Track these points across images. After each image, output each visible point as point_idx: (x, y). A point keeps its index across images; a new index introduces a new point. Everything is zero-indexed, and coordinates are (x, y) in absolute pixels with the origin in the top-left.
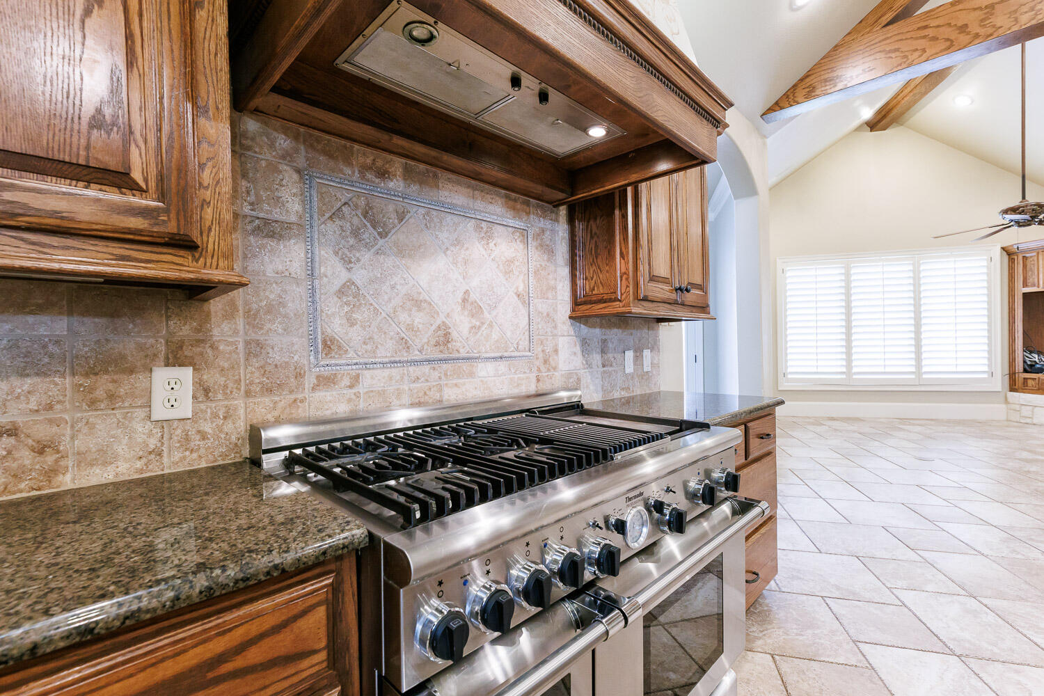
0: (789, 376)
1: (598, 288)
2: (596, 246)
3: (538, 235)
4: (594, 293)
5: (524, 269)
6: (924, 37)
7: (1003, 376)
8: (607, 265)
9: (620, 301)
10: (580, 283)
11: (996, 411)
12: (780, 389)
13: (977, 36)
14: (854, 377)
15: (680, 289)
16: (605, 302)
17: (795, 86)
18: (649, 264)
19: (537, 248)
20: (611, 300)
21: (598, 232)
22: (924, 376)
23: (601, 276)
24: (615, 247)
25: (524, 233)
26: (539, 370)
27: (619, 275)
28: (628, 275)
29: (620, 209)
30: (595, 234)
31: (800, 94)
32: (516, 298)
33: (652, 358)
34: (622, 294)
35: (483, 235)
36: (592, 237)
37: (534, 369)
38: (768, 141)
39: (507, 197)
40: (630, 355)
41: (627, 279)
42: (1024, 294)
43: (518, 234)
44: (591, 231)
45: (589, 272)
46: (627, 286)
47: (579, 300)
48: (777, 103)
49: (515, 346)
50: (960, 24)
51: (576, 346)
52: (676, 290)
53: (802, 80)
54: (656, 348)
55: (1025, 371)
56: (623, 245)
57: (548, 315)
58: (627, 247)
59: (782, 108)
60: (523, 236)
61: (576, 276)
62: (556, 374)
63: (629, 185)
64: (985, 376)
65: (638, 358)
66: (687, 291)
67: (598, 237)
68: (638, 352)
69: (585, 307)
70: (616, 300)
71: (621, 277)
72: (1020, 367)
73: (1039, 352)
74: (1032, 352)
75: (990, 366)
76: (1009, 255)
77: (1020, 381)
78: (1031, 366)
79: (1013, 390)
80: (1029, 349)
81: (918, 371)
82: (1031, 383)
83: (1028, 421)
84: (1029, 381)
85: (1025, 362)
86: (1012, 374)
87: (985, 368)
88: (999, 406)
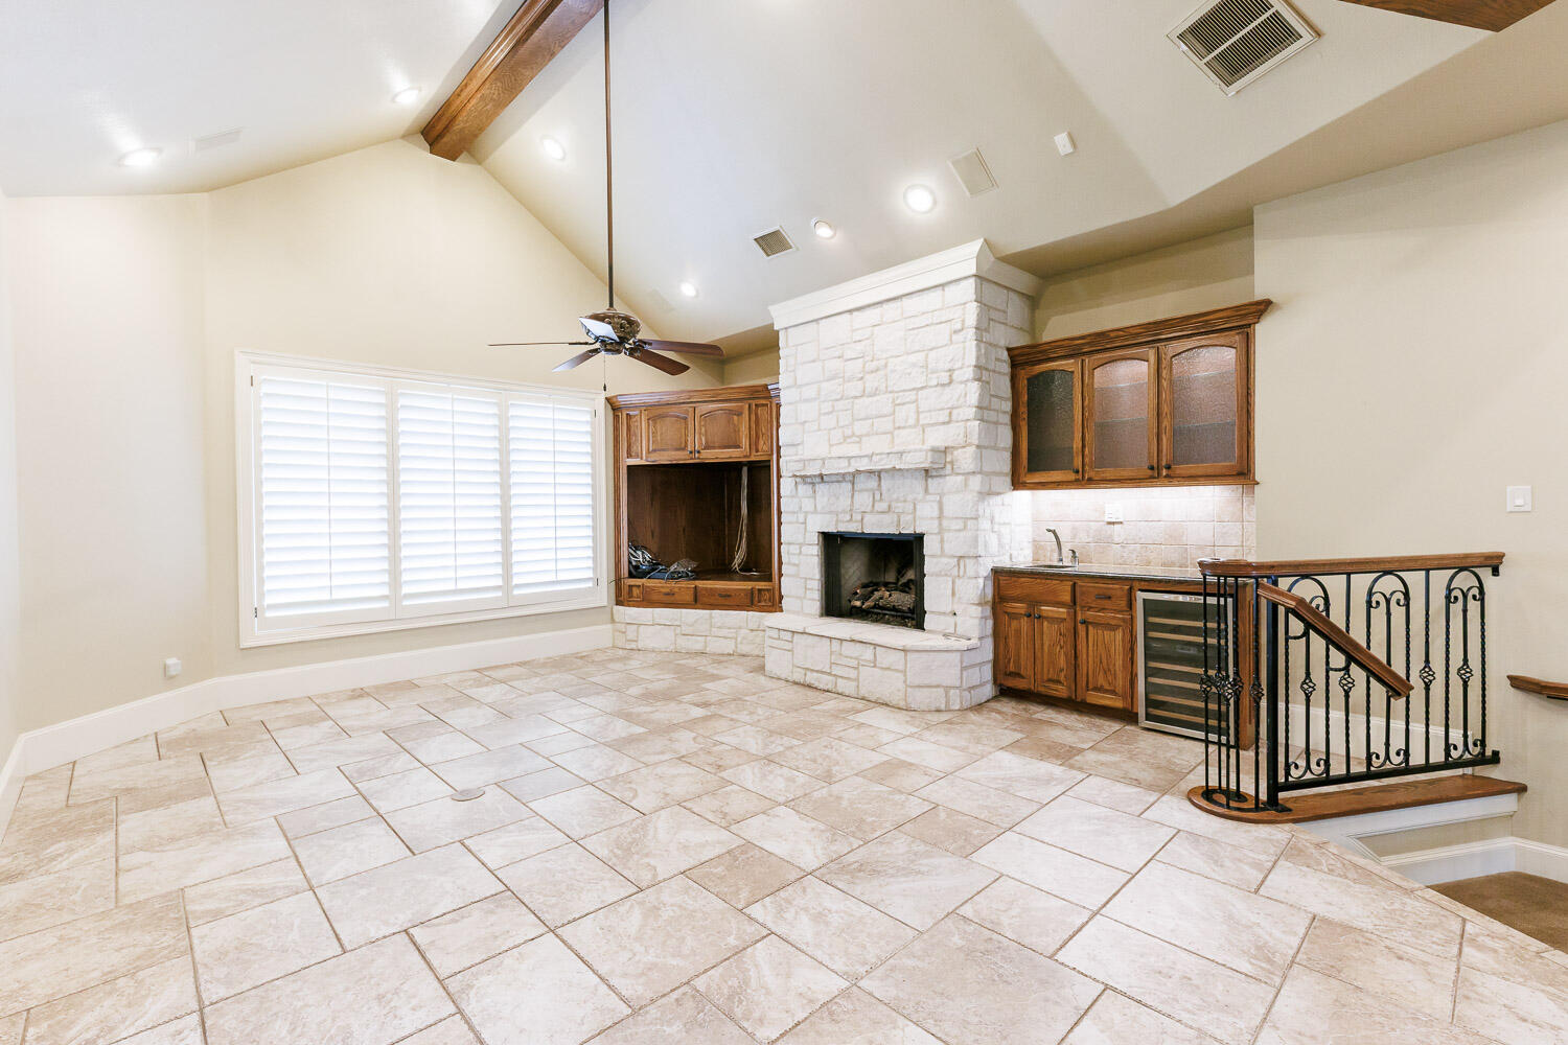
0: (269, 614)
7: (610, 581)
12: (245, 644)
14: (407, 603)
22: (516, 591)
42: (630, 468)
55: (631, 575)
64: (590, 584)
72: (625, 571)
73: (646, 548)
74: (637, 549)
75: (595, 569)
76: (614, 410)
77: (625, 591)
78: (637, 567)
79: (619, 603)
80: (635, 545)
81: (507, 585)
82: (636, 591)
83: (633, 646)
84: (634, 589)
85: (630, 562)
86: (618, 580)
87: (590, 574)
88: (604, 627)
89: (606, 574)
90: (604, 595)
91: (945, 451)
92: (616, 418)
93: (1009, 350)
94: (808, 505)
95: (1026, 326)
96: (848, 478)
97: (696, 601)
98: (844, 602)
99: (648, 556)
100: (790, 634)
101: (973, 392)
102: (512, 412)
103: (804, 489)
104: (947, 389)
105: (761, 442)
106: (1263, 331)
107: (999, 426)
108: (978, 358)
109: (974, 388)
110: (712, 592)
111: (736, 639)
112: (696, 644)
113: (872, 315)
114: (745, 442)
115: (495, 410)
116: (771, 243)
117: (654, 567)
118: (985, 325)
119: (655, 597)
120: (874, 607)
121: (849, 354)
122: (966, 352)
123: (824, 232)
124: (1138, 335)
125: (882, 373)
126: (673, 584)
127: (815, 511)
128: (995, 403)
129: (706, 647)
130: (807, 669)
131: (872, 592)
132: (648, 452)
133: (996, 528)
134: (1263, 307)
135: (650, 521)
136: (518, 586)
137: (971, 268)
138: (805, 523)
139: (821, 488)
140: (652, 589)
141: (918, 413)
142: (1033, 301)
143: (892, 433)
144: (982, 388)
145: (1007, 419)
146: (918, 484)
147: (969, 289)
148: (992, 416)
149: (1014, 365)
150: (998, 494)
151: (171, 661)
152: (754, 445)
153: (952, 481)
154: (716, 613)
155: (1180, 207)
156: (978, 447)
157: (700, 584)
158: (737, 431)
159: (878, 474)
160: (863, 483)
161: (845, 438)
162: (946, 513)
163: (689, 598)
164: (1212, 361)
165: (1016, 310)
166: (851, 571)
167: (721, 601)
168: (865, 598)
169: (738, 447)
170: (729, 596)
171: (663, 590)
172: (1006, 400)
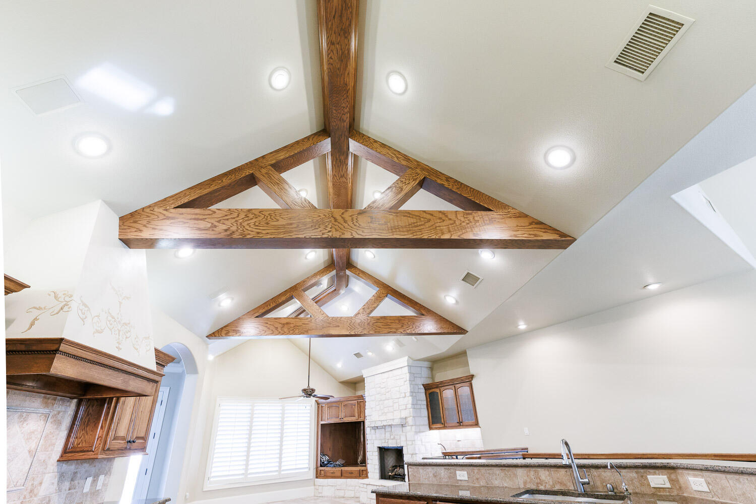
0: (212, 480)
1: (82, 443)
2: (89, 421)
3: (55, 415)
4: (79, 446)
5: (39, 436)
6: (266, 327)
7: (314, 469)
8: (92, 431)
9: (93, 452)
10: (71, 440)
11: (309, 491)
12: (204, 490)
13: (280, 332)
14: (249, 476)
15: (130, 442)
16: (84, 452)
17: (222, 328)
18: (116, 431)
19: (52, 423)
20: (88, 451)
21: (92, 413)
22: (282, 473)
23: (86, 437)
24: (99, 423)
25: (47, 417)
26: (25, 498)
27: (97, 437)
28: (102, 438)
29: (108, 404)
30: (90, 414)
31: (224, 332)
32: (27, 453)
33: (105, 480)
34: (95, 448)
35: (22, 420)
36: (88, 415)
37: (22, 498)
38: (209, 346)
39: (45, 398)
40: (90, 480)
41: (101, 440)
42: (321, 424)
43: (43, 416)
44: (88, 412)
45: (80, 433)
46: (100, 444)
47: (68, 450)
48: (214, 333)
49: (15, 484)
50: (276, 326)
51: (55, 478)
52: (128, 442)
53: (225, 327)
54: (109, 473)
55: (321, 466)
56: (104, 423)
57: (44, 461)
58: (106, 423)
59: (215, 336)
60: (46, 417)
61: (70, 436)
62: (35, 499)
63: (114, 397)
64: (307, 470)
65: (95, 481)
66: (134, 442)
67: (91, 416)
68: (96, 477)
69: (70, 455)
70: (92, 451)
71: (98, 439)
72: (319, 465)
73: (326, 455)
74: (324, 455)
75: (309, 464)
76: (318, 404)
77: (319, 471)
78: (323, 463)
79: (317, 477)
80: (323, 454)
81: (280, 471)
82: (322, 472)
83: (320, 495)
84: (322, 471)
85: (321, 461)
86: (317, 468)
87: (307, 466)
88: (312, 487)
89: (313, 466)
90: (312, 474)
91: (406, 418)
92: (318, 407)
93: (423, 385)
94: (374, 436)
95: (430, 376)
96: (384, 427)
97: (342, 475)
98: (386, 473)
99: (327, 458)
100: (366, 485)
101: (409, 400)
102: (286, 408)
103: (373, 431)
104: (405, 398)
105: (362, 414)
106: (474, 382)
107: (422, 410)
108: (410, 390)
109: (410, 398)
110: (346, 471)
111: (355, 490)
112: (341, 494)
113: (386, 375)
114: (356, 415)
115: (281, 408)
116: (358, 355)
117: (329, 462)
118: (413, 379)
119: (328, 475)
120: (395, 475)
121: (382, 387)
122: (406, 388)
123: (370, 354)
124: (449, 382)
125: (390, 393)
126: (334, 469)
127: (376, 439)
128: (419, 402)
129: (345, 494)
130: (371, 499)
131: (394, 469)
132: (327, 419)
133: (423, 444)
134: (472, 376)
135: (329, 444)
136: (283, 470)
137: (406, 364)
138: (373, 444)
139: (377, 430)
140: (328, 471)
141: (399, 406)
142: (431, 369)
143: (393, 412)
144: (413, 399)
145: (425, 407)
146: (400, 429)
147: (406, 370)
148: (419, 407)
149: (425, 390)
150: (423, 432)
151: (188, 494)
152: (359, 416)
153: (408, 428)
154: (349, 480)
155: (446, 351)
156: (413, 417)
157: (343, 468)
158: (354, 411)
159: (390, 426)
160: (388, 429)
161: (382, 413)
162: (408, 439)
163: (339, 474)
164: (464, 390)
165: (425, 373)
166: (390, 461)
167: (350, 475)
168: (392, 471)
169: (354, 416)
170: (352, 473)
171: (331, 472)
172: (424, 401)
